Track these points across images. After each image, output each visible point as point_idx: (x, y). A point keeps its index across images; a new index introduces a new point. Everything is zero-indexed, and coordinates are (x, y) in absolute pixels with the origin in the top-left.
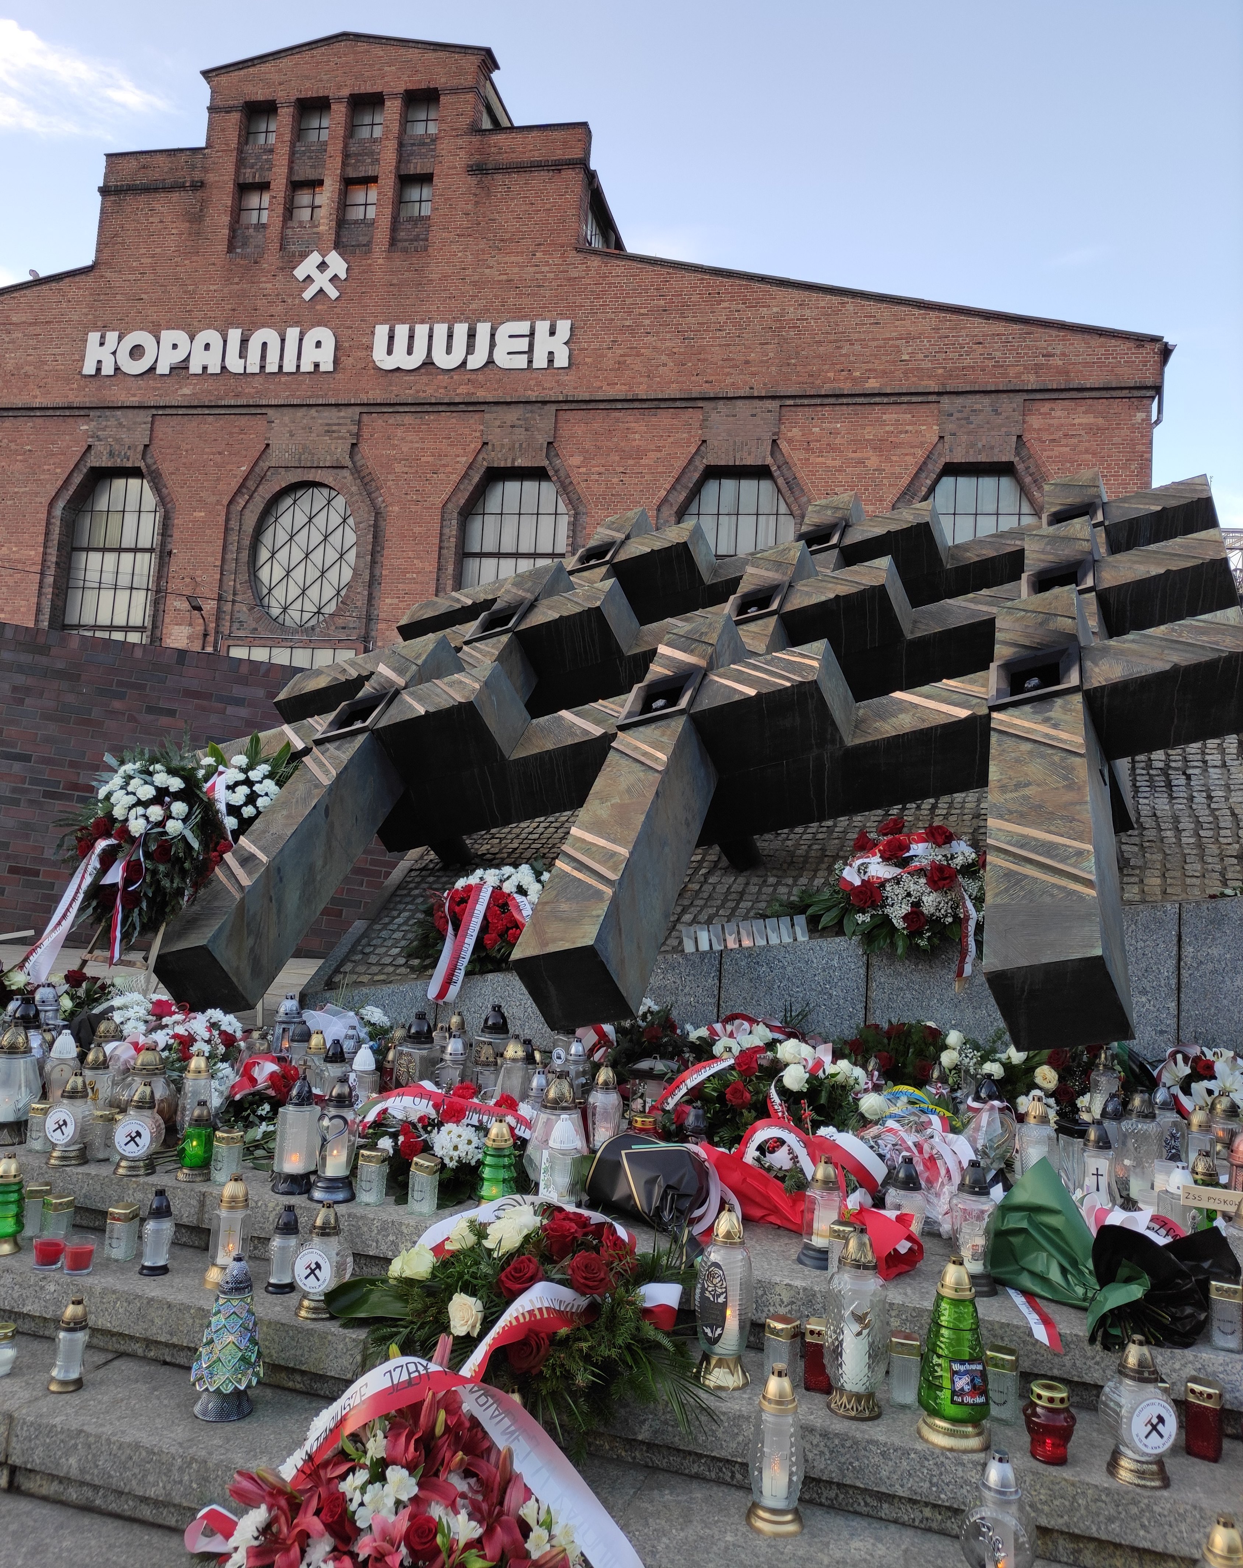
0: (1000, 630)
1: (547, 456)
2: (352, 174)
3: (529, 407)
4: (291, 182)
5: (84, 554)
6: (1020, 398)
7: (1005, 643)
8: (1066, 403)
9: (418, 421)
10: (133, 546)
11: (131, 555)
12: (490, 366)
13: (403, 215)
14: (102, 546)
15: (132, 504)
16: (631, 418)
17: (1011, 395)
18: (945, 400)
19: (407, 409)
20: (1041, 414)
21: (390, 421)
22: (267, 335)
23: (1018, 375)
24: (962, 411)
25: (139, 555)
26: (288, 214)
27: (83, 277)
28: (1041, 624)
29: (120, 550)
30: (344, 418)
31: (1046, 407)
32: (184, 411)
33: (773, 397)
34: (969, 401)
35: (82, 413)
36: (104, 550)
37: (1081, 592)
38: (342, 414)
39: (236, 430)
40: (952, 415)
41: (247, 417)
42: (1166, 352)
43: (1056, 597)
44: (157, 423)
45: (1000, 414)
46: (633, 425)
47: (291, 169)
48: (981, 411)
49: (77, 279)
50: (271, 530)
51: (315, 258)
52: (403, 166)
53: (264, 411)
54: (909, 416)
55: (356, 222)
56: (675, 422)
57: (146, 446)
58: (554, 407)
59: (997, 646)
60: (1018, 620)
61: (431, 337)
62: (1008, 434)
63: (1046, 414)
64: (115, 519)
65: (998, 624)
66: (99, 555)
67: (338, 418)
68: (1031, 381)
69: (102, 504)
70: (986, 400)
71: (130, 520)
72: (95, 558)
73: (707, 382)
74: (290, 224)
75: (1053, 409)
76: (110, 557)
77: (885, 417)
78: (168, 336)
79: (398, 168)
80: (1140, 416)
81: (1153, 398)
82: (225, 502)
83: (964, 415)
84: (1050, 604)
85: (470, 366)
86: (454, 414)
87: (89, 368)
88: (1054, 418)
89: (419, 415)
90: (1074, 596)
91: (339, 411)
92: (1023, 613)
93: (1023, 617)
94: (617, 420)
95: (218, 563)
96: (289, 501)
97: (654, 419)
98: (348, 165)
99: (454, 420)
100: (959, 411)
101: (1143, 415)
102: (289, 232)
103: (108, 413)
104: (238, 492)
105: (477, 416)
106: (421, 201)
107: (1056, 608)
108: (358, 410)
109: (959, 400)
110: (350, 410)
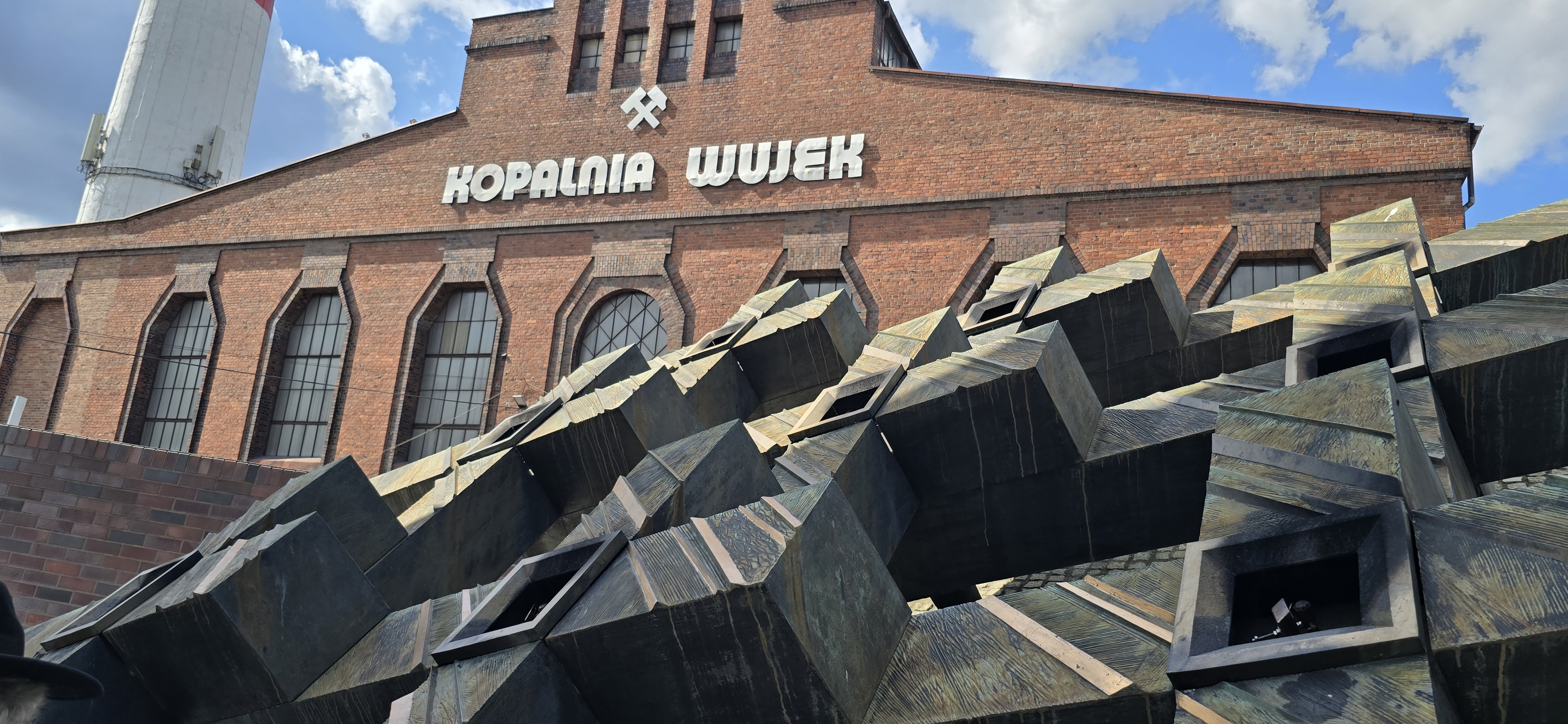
0: (1223, 459)
1: (842, 259)
2: (674, 20)
3: (825, 215)
4: (623, 31)
5: (435, 359)
6: (1315, 187)
7: (1229, 492)
8: (1367, 188)
9: (726, 232)
10: (476, 352)
11: (474, 360)
12: (790, 179)
13: (718, 51)
14: (450, 353)
15: (477, 315)
16: (921, 221)
17: (1307, 183)
18: (1237, 190)
19: (715, 221)
20: (1339, 200)
21: (701, 233)
22: (595, 161)
23: (1313, 164)
24: (1255, 201)
25: (481, 360)
26: (619, 58)
27: (448, 121)
28: (1310, 449)
29: (465, 356)
30: (660, 231)
31: (1345, 193)
32: (524, 231)
33: (1060, 195)
34: (1261, 190)
35: (440, 236)
36: (452, 356)
37: (1401, 378)
38: (658, 228)
39: (567, 245)
40: (1244, 205)
41: (577, 234)
42: (1473, 133)
43: (1345, 388)
44: (501, 243)
45: (1296, 202)
46: (923, 227)
47: (622, 20)
48: (1274, 199)
49: (443, 123)
50: (593, 334)
51: (640, 93)
52: (717, 10)
53: (591, 228)
54: (1199, 208)
55: (676, 61)
56: (963, 222)
57: (490, 263)
58: (847, 215)
59: (1210, 498)
60: (1259, 438)
61: (737, 156)
62: (1305, 222)
63: (1345, 200)
64: (463, 327)
65: (1217, 445)
66: (447, 360)
67: (656, 231)
68: (1326, 169)
69: (453, 316)
70: (1280, 189)
71: (476, 327)
72: (444, 363)
73: (993, 183)
74: (620, 66)
75: (1352, 195)
76: (457, 362)
77: (1174, 209)
78: (513, 166)
79: (713, 12)
80: (1449, 198)
81: (1463, 180)
82: (555, 310)
83: (1258, 204)
84: (1332, 402)
85: (771, 180)
86: (758, 224)
87: (447, 198)
88: (1354, 204)
89: (726, 226)
90: (1386, 385)
91: (656, 225)
92: (1271, 423)
93: (1270, 431)
94: (908, 223)
95: (546, 366)
96: (611, 308)
97: (942, 221)
98: (671, 13)
99: (757, 230)
100: (1251, 201)
101: (1453, 197)
102: (619, 73)
103: (461, 235)
104: (567, 301)
105: (778, 225)
106: (733, 39)
107: (1345, 412)
108: (673, 224)
109: (1251, 190)
110: (665, 224)
